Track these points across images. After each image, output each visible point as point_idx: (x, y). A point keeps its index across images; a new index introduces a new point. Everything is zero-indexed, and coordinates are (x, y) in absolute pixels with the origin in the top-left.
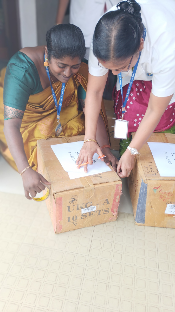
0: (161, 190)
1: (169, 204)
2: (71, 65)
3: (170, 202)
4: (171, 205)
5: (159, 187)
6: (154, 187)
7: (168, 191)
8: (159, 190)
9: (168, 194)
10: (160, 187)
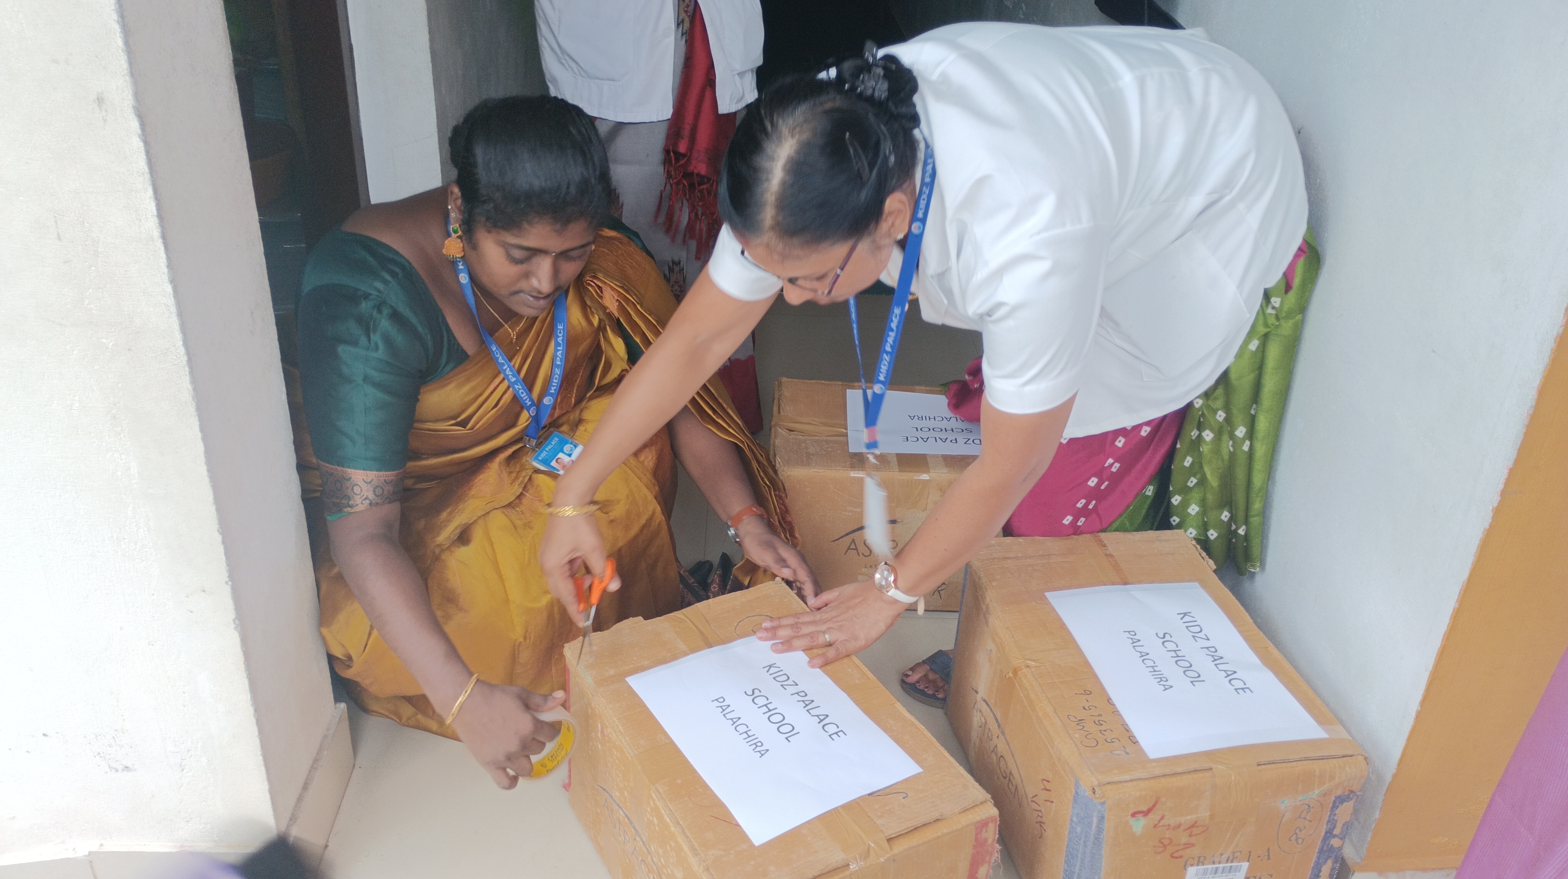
0: (1162, 818)
1: (1192, 865)
2: (558, 250)
3: (1199, 857)
4: (1201, 867)
5: (1154, 806)
6: (1132, 811)
7: (1190, 818)
8: (1154, 817)
9: (1188, 829)
10: (1157, 806)
